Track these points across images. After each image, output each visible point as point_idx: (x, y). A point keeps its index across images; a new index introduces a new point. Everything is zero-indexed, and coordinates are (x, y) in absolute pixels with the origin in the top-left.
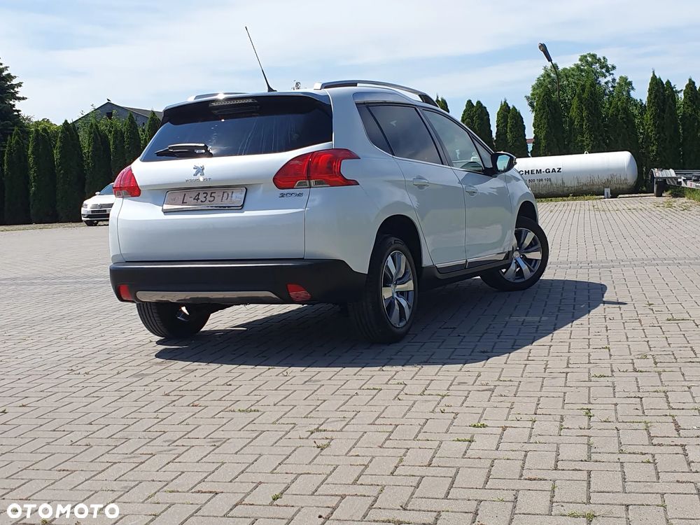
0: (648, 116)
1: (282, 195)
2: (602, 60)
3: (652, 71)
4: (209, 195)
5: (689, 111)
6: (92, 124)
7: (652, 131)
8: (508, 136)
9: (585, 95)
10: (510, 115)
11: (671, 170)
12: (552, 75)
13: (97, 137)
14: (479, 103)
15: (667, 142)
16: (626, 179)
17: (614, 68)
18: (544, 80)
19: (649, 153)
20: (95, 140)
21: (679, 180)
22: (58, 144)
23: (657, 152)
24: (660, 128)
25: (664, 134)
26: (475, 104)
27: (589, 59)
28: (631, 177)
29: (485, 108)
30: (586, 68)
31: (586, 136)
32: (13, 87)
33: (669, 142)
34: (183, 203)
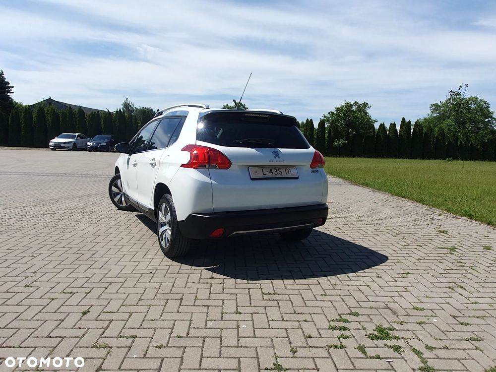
4: (278, 170)
32: (10, 87)
34: (264, 174)
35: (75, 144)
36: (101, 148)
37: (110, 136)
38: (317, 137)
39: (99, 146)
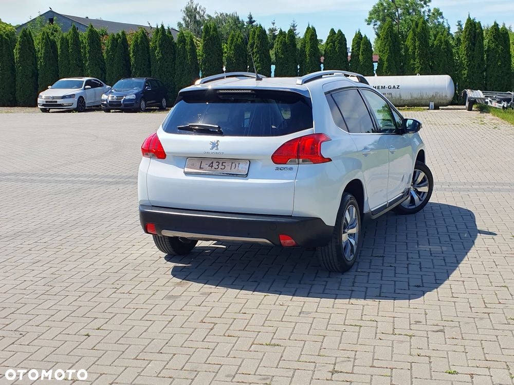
0: (462, 47)
1: (277, 169)
3: (468, 14)
4: (220, 164)
5: (493, 45)
6: (44, 32)
7: (465, 59)
8: (360, 58)
9: (418, 30)
10: (362, 42)
11: (479, 91)
12: (385, 4)
13: (48, 42)
14: (340, 31)
15: (475, 68)
16: (446, 96)
18: (379, 8)
19: (462, 75)
20: (46, 44)
21: (486, 100)
22: (18, 46)
23: (467, 75)
24: (471, 58)
25: (474, 62)
26: (337, 33)
28: (449, 94)
29: (344, 35)
31: (417, 60)
33: (477, 68)
34: (200, 168)
35: (81, 100)
36: (126, 105)
37: (144, 80)
39: (122, 102)
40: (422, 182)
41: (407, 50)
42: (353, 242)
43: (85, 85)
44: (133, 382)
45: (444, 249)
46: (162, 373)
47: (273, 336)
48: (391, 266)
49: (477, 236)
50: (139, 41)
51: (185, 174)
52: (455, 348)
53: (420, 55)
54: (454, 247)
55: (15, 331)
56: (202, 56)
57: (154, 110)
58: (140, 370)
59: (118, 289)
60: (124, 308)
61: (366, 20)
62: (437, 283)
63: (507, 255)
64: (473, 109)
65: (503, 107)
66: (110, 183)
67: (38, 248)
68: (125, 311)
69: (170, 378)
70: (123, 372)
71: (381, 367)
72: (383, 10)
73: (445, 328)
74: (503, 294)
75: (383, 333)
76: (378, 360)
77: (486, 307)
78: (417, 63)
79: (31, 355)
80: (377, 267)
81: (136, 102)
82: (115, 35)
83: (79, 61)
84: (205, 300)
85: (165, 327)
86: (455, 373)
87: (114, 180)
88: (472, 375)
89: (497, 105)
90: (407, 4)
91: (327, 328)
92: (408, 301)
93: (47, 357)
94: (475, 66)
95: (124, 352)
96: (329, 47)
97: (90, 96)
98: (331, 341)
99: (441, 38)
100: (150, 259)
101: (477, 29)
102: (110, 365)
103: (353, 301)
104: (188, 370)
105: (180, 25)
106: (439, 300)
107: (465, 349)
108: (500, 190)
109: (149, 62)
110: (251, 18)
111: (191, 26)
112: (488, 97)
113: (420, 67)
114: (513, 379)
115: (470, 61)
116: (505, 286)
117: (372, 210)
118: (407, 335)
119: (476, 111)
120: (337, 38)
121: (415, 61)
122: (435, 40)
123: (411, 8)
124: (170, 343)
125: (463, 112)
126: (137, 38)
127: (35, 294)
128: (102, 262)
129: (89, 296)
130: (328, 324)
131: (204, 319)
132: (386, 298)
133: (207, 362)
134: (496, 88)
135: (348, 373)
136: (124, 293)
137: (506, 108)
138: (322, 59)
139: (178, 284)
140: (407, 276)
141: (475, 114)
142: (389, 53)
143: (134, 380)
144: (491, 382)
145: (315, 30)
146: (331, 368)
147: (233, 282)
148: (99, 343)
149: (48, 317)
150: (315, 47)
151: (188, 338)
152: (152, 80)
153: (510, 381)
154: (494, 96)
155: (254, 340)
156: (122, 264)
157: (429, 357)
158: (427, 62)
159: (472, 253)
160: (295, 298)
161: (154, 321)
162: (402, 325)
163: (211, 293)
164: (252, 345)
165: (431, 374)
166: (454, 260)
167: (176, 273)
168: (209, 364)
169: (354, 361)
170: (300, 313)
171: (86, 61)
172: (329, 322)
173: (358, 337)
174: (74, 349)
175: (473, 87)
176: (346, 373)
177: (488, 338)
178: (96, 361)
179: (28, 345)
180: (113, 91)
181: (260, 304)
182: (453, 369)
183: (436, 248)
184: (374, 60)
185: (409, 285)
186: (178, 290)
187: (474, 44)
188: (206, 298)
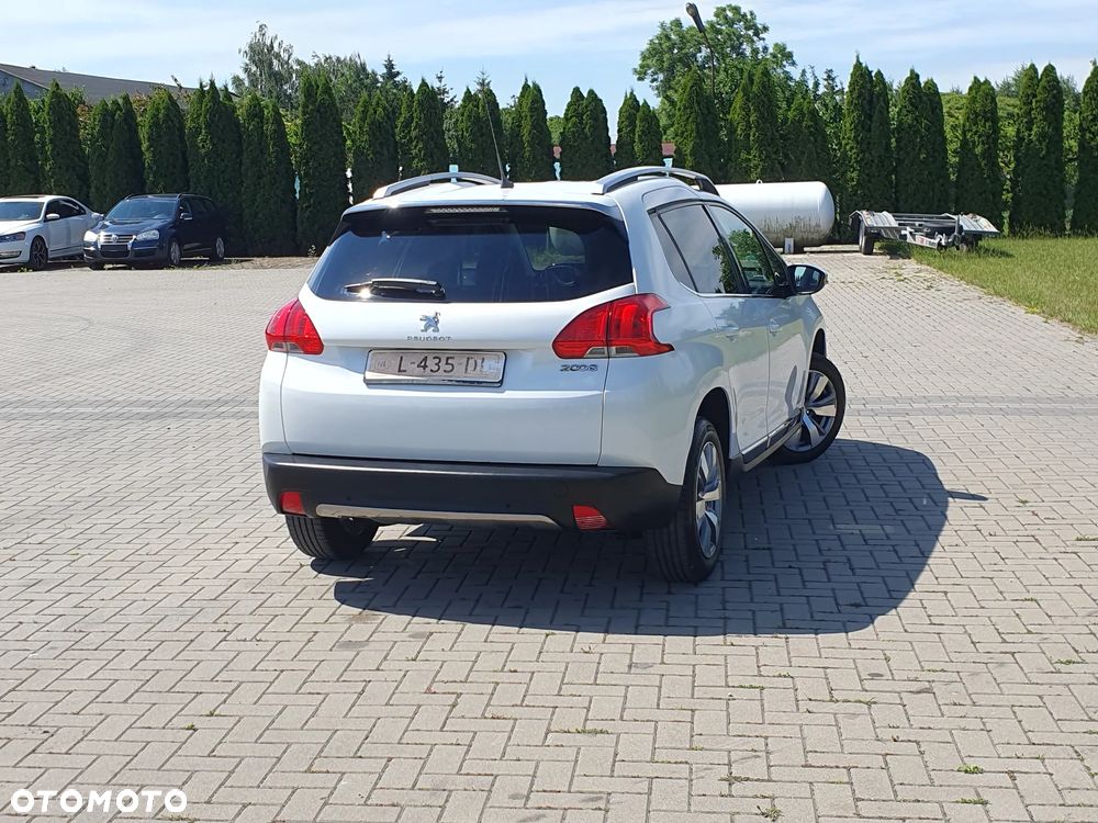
0: (846, 124)
1: (565, 368)
2: (749, 17)
4: (443, 361)
5: (909, 119)
7: (852, 148)
8: (636, 148)
9: (755, 89)
10: (640, 114)
11: (885, 213)
12: (673, 37)
14: (591, 92)
15: (874, 166)
16: (817, 225)
17: (766, 29)
18: (660, 44)
19: (846, 181)
21: (903, 232)
23: (858, 181)
24: (863, 144)
25: (870, 153)
26: (585, 95)
27: (730, 14)
28: (824, 221)
29: (601, 101)
30: (723, 28)
31: (753, 152)
33: (877, 166)
34: (400, 371)
35: (38, 242)
36: (138, 254)
37: (176, 199)
38: (1081, 145)
39: (129, 246)
40: (823, 396)
41: (732, 132)
42: (714, 519)
43: (46, 213)
44: (316, 817)
45: (889, 529)
46: (373, 796)
47: (587, 715)
48: (790, 567)
49: (947, 502)
50: (161, 116)
51: (367, 384)
52: (962, 723)
53: (761, 143)
54: (908, 526)
55: (30, 725)
56: (300, 146)
57: (200, 264)
58: (325, 793)
59: (230, 633)
60: (254, 670)
61: (635, 71)
62: (893, 597)
63: (1019, 539)
64: (874, 251)
65: (939, 244)
66: (145, 417)
67: (28, 555)
68: (258, 676)
69: (394, 805)
70: (289, 799)
71: (826, 767)
72: (671, 49)
73: (933, 685)
74: (1031, 614)
75: (810, 700)
76: (816, 752)
77: (1004, 641)
78: (754, 157)
79: (80, 774)
80: (762, 570)
81: (161, 247)
82: (109, 103)
83: (31, 161)
84: (422, 647)
85: (352, 706)
86: (976, 771)
87: (153, 410)
88: (1011, 774)
89: (926, 242)
90: (719, 37)
91: (693, 694)
92: (844, 634)
93: (116, 775)
94: (872, 161)
95: (279, 759)
96: (570, 125)
97: (58, 235)
98: (709, 720)
99: (801, 104)
100: (282, 568)
101: (876, 86)
102: (259, 786)
103: (731, 638)
104: (428, 790)
105: (237, 81)
106: (906, 631)
107: (984, 724)
108: (971, 412)
109: (185, 160)
110: (390, 66)
111: (264, 85)
112: (904, 225)
113: (760, 167)
114: (1096, 777)
115: (862, 151)
116: (1032, 600)
117: (744, 453)
118: (860, 702)
119: (881, 254)
120: (586, 107)
121: (749, 153)
122: (789, 110)
123: (729, 43)
124: (374, 736)
125: (855, 258)
126: (158, 110)
127: (52, 648)
128: (177, 579)
129: (171, 649)
130: (694, 687)
131: (431, 686)
132: (798, 630)
133: (462, 772)
134: (917, 207)
135: (763, 780)
136: (245, 640)
137: (945, 247)
138: (557, 151)
139: (357, 618)
140: (830, 585)
141: (880, 261)
142: (695, 138)
143: (319, 812)
144: (1052, 785)
145: (540, 91)
146: (724, 772)
147: (473, 610)
148: (220, 743)
149: (94, 694)
150: (542, 127)
151: (408, 726)
152: (193, 198)
153: (1091, 781)
154: (917, 224)
155: (550, 724)
156: (223, 582)
157: (918, 743)
158: (774, 156)
159: (946, 537)
160: (611, 638)
161: (327, 694)
162: (845, 682)
163: (431, 634)
164: (547, 734)
165: (929, 775)
166: (915, 552)
167: (344, 595)
168: (468, 774)
169: (768, 758)
170: (630, 667)
171: (47, 160)
172: (694, 682)
173: (763, 710)
174: (171, 757)
175: (871, 205)
176: (758, 780)
177: (1025, 701)
178: (225, 780)
179: (66, 753)
180: (107, 223)
181: (540, 653)
182: (972, 764)
183: (872, 530)
184: (664, 153)
185: (837, 604)
186: (360, 631)
187: (870, 117)
188: (425, 643)
